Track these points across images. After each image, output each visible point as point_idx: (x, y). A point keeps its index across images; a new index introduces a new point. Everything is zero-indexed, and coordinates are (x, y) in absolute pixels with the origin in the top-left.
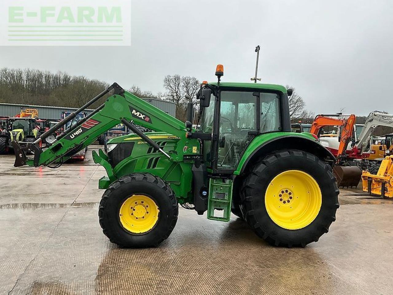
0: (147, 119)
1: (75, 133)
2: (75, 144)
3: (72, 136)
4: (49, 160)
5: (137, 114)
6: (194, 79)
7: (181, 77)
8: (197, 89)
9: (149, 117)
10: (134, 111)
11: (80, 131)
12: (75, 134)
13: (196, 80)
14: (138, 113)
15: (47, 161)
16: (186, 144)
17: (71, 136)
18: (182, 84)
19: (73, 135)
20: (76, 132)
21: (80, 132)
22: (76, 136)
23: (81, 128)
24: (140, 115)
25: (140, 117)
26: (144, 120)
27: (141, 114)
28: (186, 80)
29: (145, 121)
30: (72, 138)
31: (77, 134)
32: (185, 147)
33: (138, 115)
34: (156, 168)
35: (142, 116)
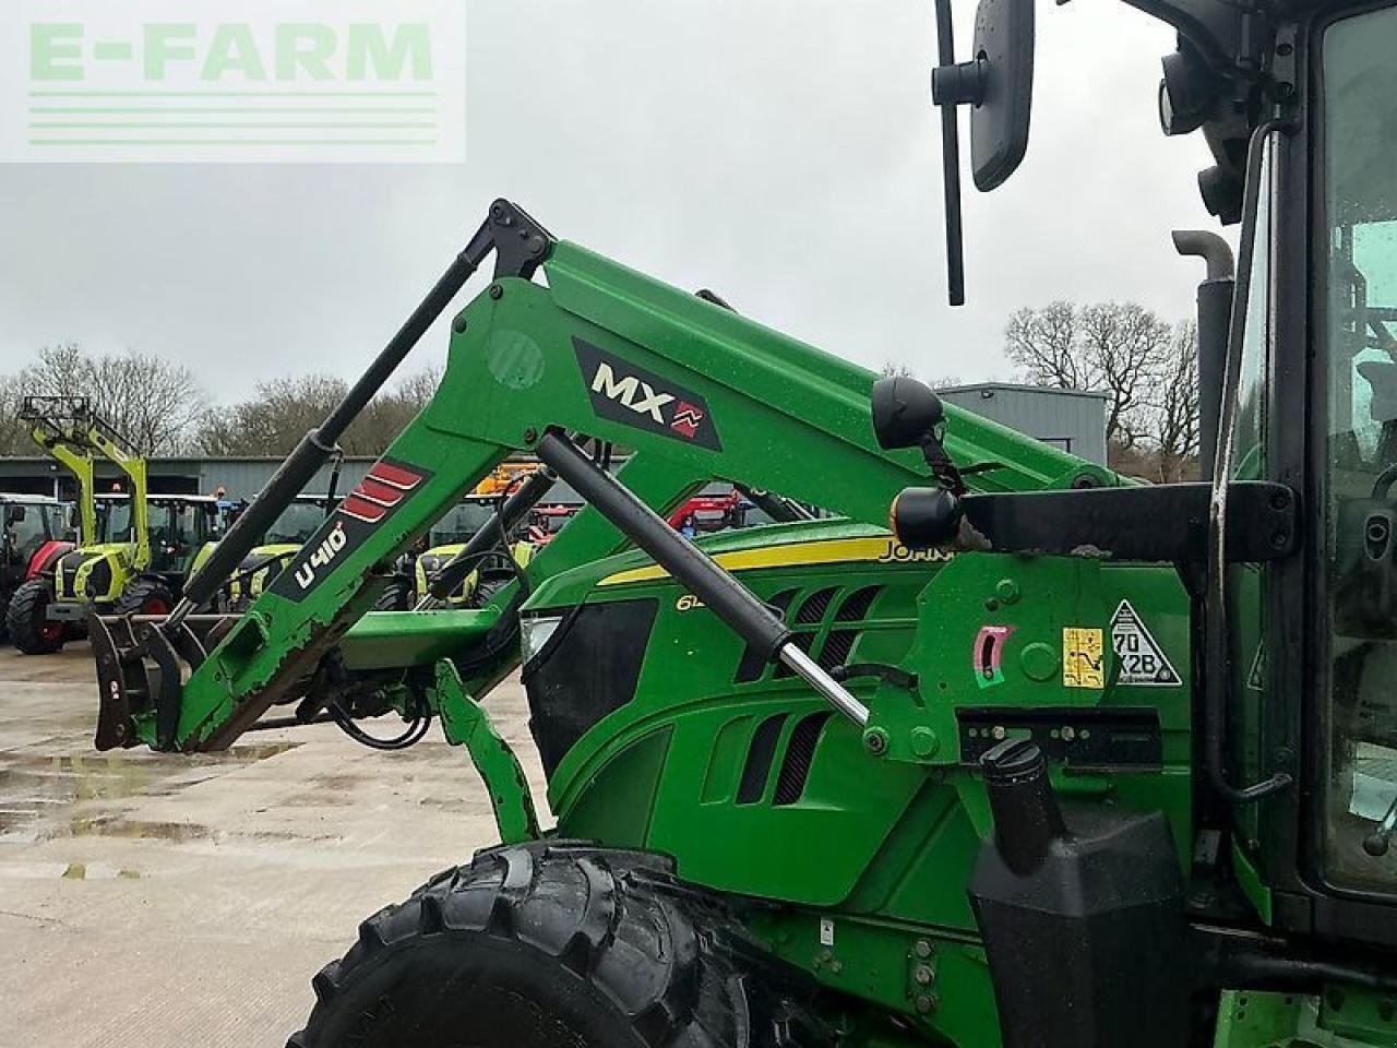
0: (688, 419)
1: (317, 555)
2: (314, 624)
3: (305, 577)
4: (210, 718)
5: (621, 395)
6: (1133, 309)
7: (1076, 311)
8: (1149, 349)
9: (698, 403)
10: (605, 373)
11: (337, 539)
12: (315, 562)
13: (1143, 313)
14: (630, 385)
15: (204, 723)
16: (992, 607)
17: (298, 575)
18: (1080, 337)
19: (306, 566)
20: (320, 551)
21: (338, 547)
22: (322, 572)
23: (340, 524)
24: (639, 396)
25: (640, 407)
26: (664, 429)
27: (647, 389)
28: (1099, 320)
29: (676, 435)
30: (304, 584)
31: (326, 561)
32: (992, 630)
33: (626, 401)
34: (803, 804)
35: (653, 403)
